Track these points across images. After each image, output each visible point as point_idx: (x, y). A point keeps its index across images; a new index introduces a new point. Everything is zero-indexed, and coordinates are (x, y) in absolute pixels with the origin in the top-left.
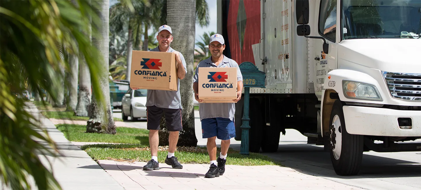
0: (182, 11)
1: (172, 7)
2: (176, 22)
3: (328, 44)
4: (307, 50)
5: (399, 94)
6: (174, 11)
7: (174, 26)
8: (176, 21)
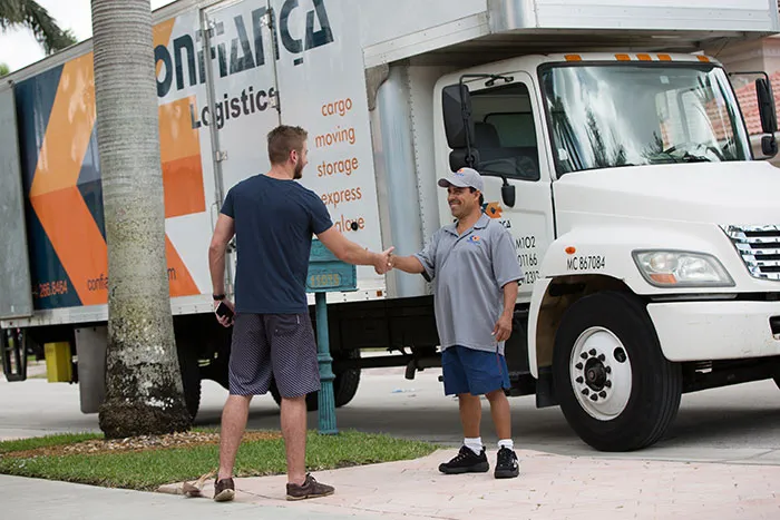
0: (140, 143)
1: (118, 138)
2: (131, 169)
3: (514, 187)
4: (419, 208)
5: (764, 269)
6: (123, 144)
7: (128, 177)
8: (130, 165)
